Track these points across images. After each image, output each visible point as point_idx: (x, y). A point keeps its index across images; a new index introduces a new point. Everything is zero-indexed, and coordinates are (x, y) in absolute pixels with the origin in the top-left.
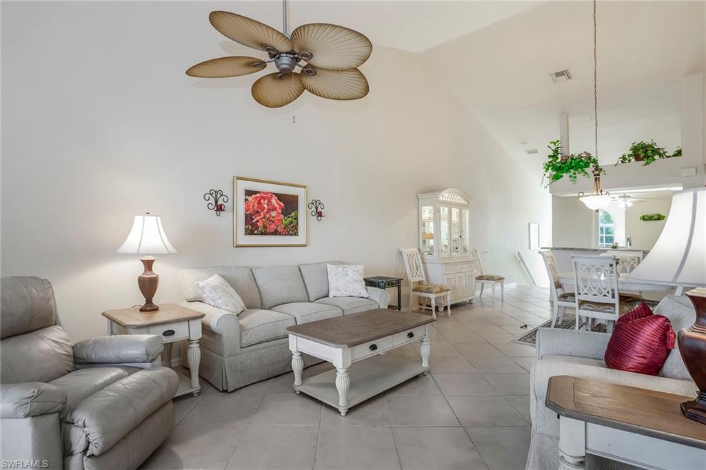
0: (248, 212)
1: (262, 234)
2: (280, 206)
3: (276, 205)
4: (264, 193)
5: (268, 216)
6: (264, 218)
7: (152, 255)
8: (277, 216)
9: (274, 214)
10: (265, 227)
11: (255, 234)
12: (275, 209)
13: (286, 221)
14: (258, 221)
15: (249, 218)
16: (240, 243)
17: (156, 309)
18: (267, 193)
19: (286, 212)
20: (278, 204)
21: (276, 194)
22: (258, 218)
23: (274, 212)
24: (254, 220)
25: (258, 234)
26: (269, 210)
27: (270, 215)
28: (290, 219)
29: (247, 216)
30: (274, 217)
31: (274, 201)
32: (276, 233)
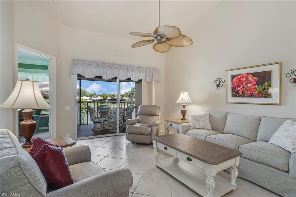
0: (233, 86)
1: (241, 96)
2: (255, 80)
3: (252, 80)
4: (243, 75)
5: (245, 87)
6: (243, 88)
7: (185, 103)
8: (252, 86)
9: (250, 85)
10: (243, 93)
11: (238, 97)
12: (251, 82)
13: (259, 88)
14: (239, 90)
15: (233, 89)
16: (229, 101)
17: (185, 120)
18: (245, 74)
19: (258, 83)
20: (253, 79)
21: (251, 74)
22: (239, 88)
23: (250, 84)
24: (237, 90)
25: (239, 97)
26: (247, 83)
27: (247, 86)
28: (263, 87)
29: (232, 88)
30: (249, 87)
31: (250, 78)
32: (251, 96)
